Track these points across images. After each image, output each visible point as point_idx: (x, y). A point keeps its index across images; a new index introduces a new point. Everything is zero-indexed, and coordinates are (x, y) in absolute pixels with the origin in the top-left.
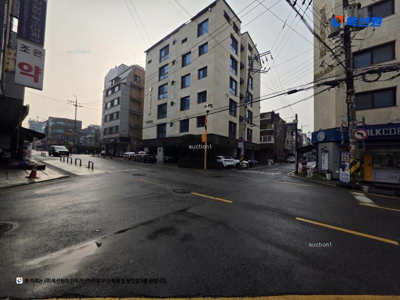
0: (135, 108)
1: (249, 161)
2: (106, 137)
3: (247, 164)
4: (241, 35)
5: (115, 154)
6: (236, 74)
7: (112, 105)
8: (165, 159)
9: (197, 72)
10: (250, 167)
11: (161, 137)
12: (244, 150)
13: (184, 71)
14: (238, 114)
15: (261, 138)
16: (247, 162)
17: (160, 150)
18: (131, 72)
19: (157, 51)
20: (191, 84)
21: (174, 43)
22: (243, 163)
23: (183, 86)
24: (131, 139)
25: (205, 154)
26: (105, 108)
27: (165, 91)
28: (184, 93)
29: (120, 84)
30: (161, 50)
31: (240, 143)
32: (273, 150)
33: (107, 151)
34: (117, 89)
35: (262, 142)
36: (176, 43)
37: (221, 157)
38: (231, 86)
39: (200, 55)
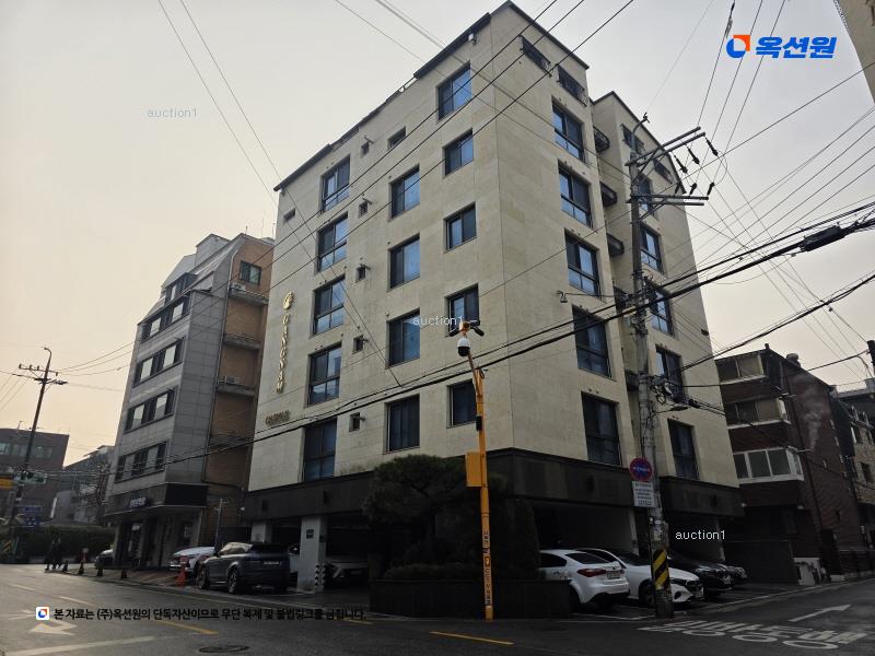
0: (235, 373)
1: (702, 569)
2: (122, 488)
3: (690, 585)
4: (594, 104)
5: (147, 556)
6: (589, 223)
7: (158, 368)
8: (329, 570)
9: (440, 226)
10: (712, 597)
11: (317, 476)
12: (665, 518)
13: (397, 231)
14: (618, 364)
15: (739, 462)
16: (690, 577)
17: (310, 534)
18: (229, 255)
19: (312, 182)
20: (422, 271)
21: (365, 148)
22: (668, 581)
23: (396, 278)
24: (212, 489)
25: (486, 544)
26: (136, 380)
27: (335, 303)
28: (398, 303)
29: (189, 294)
30: (326, 178)
31: (637, 486)
32: (806, 512)
33: (121, 548)
34: (178, 311)
35: (750, 480)
36: (371, 147)
37: (562, 553)
38: (575, 264)
39: (448, 171)
